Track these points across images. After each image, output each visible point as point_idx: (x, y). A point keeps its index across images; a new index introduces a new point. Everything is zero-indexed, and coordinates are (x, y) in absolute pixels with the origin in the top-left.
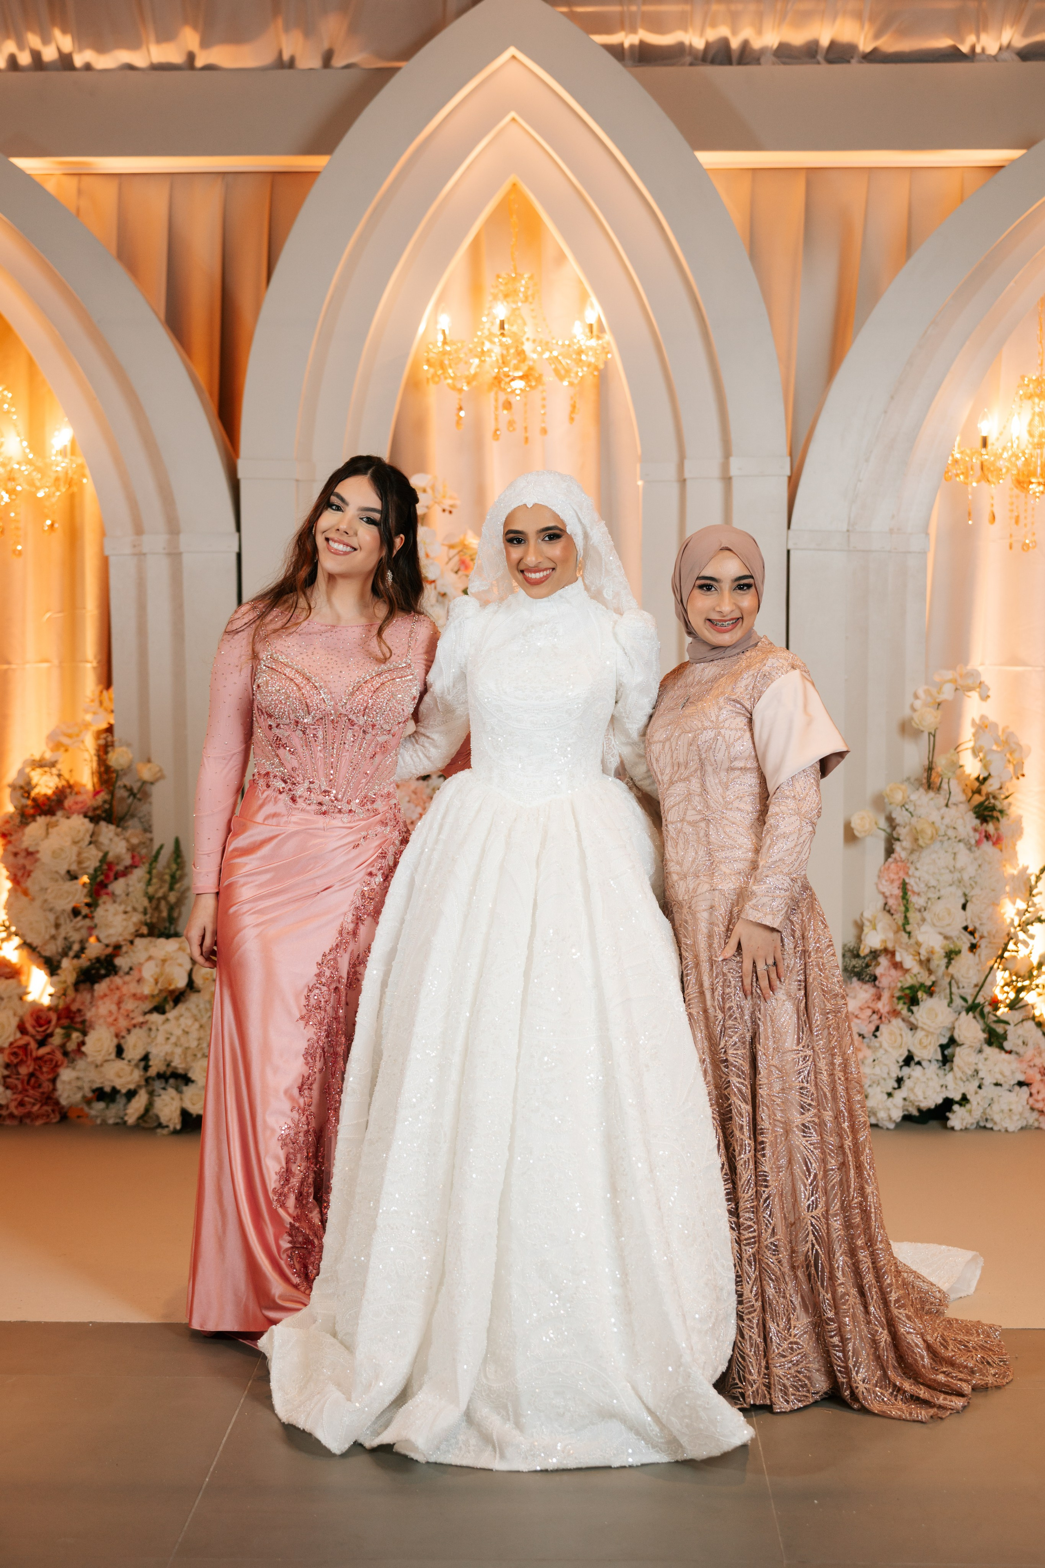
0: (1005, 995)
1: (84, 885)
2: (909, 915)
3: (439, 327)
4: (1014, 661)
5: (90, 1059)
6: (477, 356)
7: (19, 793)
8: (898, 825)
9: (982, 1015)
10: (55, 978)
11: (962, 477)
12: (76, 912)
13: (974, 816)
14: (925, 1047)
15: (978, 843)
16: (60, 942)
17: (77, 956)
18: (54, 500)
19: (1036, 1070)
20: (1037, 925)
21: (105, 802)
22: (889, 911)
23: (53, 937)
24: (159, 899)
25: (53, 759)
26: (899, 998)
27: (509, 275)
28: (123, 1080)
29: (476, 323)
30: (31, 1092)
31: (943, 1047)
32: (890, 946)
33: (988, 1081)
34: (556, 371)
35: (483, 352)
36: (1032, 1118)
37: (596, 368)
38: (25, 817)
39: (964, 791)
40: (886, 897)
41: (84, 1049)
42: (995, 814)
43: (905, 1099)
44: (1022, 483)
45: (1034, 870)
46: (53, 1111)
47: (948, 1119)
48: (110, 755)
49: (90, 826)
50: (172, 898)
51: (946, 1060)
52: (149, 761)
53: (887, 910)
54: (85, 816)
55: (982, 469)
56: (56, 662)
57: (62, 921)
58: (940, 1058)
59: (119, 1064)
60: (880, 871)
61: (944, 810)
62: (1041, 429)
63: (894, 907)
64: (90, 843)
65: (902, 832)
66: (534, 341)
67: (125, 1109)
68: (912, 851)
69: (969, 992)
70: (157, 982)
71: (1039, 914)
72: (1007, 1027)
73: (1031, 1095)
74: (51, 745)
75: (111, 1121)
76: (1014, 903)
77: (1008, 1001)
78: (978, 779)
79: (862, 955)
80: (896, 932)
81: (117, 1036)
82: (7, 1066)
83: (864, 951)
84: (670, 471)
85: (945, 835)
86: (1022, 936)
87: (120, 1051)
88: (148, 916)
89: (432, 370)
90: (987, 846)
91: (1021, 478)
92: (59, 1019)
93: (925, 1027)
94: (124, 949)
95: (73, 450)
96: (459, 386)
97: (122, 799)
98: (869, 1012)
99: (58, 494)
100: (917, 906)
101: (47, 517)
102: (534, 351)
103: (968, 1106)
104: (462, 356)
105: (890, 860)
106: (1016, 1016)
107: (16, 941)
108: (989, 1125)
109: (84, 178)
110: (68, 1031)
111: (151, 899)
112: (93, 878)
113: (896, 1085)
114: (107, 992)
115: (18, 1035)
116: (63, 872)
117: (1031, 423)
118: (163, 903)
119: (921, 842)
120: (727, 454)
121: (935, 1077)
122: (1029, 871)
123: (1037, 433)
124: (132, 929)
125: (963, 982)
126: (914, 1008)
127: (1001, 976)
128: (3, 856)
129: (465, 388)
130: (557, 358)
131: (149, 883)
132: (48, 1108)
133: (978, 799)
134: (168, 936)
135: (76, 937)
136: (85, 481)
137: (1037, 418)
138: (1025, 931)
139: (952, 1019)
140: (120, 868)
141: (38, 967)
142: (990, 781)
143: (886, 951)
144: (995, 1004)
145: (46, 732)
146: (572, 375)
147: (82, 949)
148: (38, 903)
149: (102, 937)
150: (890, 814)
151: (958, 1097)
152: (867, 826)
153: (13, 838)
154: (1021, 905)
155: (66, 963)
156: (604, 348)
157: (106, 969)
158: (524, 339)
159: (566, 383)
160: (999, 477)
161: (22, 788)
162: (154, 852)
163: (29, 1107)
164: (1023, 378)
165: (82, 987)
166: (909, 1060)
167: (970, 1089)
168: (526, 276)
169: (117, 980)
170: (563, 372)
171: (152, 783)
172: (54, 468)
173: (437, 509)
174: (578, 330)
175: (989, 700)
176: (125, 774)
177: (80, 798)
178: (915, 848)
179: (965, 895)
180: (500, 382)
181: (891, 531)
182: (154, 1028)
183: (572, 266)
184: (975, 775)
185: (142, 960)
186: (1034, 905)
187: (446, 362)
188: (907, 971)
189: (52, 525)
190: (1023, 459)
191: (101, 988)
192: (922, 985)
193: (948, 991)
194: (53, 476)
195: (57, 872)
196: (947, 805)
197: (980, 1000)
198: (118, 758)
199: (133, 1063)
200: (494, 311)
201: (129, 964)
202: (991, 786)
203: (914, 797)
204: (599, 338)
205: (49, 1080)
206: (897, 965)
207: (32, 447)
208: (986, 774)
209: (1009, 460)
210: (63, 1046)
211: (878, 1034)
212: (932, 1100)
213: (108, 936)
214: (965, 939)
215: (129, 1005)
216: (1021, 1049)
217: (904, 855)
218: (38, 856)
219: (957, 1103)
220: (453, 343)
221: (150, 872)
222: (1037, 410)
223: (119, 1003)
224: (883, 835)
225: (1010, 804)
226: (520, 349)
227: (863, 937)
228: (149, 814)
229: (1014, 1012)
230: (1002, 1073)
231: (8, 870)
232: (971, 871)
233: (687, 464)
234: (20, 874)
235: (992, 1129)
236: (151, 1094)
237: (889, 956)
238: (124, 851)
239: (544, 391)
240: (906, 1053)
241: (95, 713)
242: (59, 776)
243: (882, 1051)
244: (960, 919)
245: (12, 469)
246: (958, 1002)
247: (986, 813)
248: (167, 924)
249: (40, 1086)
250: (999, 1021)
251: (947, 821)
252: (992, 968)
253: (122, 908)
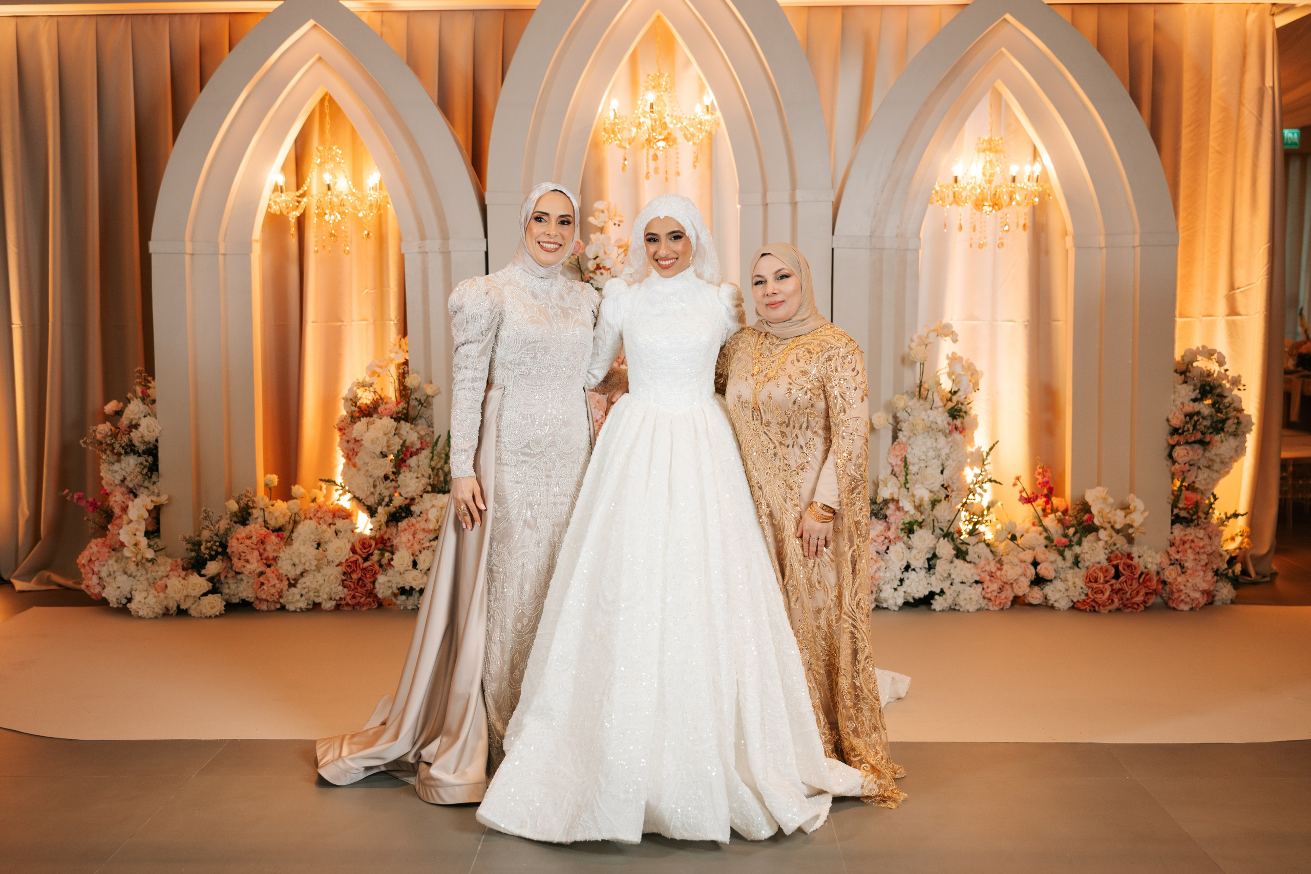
0: (965, 528)
1: (391, 461)
2: (908, 477)
3: (611, 108)
4: (972, 317)
5: (396, 569)
6: (635, 126)
7: (350, 403)
8: (901, 421)
9: (953, 539)
10: (374, 519)
11: (940, 202)
12: (386, 477)
13: (948, 415)
14: (918, 560)
15: (951, 432)
16: (377, 496)
17: (387, 505)
18: (369, 218)
19: (986, 573)
20: (989, 484)
21: (404, 409)
22: (895, 475)
23: (372, 493)
24: (438, 469)
25: (371, 382)
26: (902, 530)
27: (655, 75)
28: (417, 582)
29: (634, 105)
30: (360, 589)
31: (929, 560)
32: (896, 497)
33: (957, 580)
34: (685, 136)
35: (640, 124)
36: (983, 603)
37: (710, 133)
38: (354, 418)
39: (941, 399)
40: (893, 466)
41: (392, 563)
42: (961, 414)
43: (905, 592)
44: (978, 205)
45: (985, 449)
46: (373, 601)
47: (931, 604)
48: (406, 380)
49: (395, 424)
50: (446, 469)
51: (930, 568)
52: (431, 383)
53: (893, 473)
54: (391, 417)
55: (954, 197)
56: (371, 320)
57: (378, 483)
58: (927, 566)
59: (415, 572)
60: (889, 450)
61: (930, 412)
62: (990, 171)
63: (898, 472)
64: (395, 434)
65: (904, 426)
66: (672, 116)
67: (419, 600)
68: (909, 439)
69: (945, 526)
70: (437, 522)
71: (989, 477)
72: (968, 547)
73: (983, 589)
74: (369, 372)
75: (410, 608)
76: (972, 469)
77: (968, 530)
78: (950, 392)
79: (878, 502)
80: (899, 488)
81: (413, 555)
82: (344, 574)
83: (879, 500)
84: (758, 198)
85: (930, 427)
86: (979, 490)
87: (415, 564)
88: (431, 480)
89: (606, 136)
90: (957, 436)
91: (978, 203)
92: (376, 544)
93: (918, 547)
94: (417, 500)
95: (380, 186)
96: (624, 144)
97: (414, 407)
98: (883, 538)
99: (372, 214)
100: (913, 472)
101: (365, 229)
102: (671, 123)
103: (944, 596)
104: (626, 126)
105: (895, 443)
106: (973, 540)
107: (349, 496)
108: (957, 608)
109: (385, 13)
110: (382, 552)
111: (433, 469)
112: (397, 456)
113: (899, 584)
114: (407, 527)
115: (351, 554)
116: (378, 453)
117: (984, 168)
118: (441, 471)
119: (915, 432)
120: (794, 188)
121: (924, 579)
122: (982, 450)
123: (988, 174)
124: (422, 488)
125: (941, 519)
126: (911, 536)
127: (964, 515)
128: (340, 442)
129: (627, 147)
130: (686, 127)
131: (432, 459)
132: (369, 599)
133: (950, 405)
134: (444, 492)
135: (386, 493)
136: (389, 206)
137: (988, 164)
138: (981, 487)
139: (934, 542)
140: (414, 450)
141: (363, 512)
142: (959, 394)
143: (893, 500)
144: (960, 533)
145: (365, 365)
146: (696, 138)
147: (391, 501)
148: (362, 472)
149: (402, 493)
150: (896, 414)
151: (938, 591)
152: (882, 422)
153: (346, 431)
154: (977, 470)
155: (380, 509)
156: (715, 120)
157: (406, 513)
158: (665, 115)
159: (691, 143)
160: (965, 202)
161: (351, 400)
162: (435, 440)
163: (358, 599)
164: (979, 139)
165: (390, 524)
166: (907, 568)
167: (946, 585)
168: (666, 75)
169: (413, 520)
170: (689, 136)
171: (433, 397)
172: (369, 198)
173: (611, 223)
174: (699, 110)
175: (958, 342)
176: (416, 391)
177: (388, 406)
178: (912, 435)
179: (943, 465)
180: (650, 143)
181: (897, 236)
183: (695, 67)
184: (949, 389)
185: (428, 508)
186: (985, 471)
187: (617, 130)
188: (907, 512)
189: (368, 234)
190: (979, 191)
191: (403, 525)
192: (916, 521)
193: (932, 525)
194: (368, 203)
195: (374, 453)
196: (931, 409)
197: (951, 530)
198: (411, 381)
199: (423, 572)
200: (646, 97)
201: (420, 510)
202: (960, 397)
203: (911, 403)
204: (712, 114)
205: (371, 582)
206: (899, 509)
207: (354, 186)
208: (956, 389)
209: (971, 191)
210: (379, 561)
211: (888, 551)
212: (920, 592)
213: (407, 492)
214: (942, 493)
215: (420, 535)
216: (977, 561)
217: (904, 440)
218: (362, 442)
219: (937, 594)
220: (620, 118)
221: (432, 453)
222: (988, 159)
223: (414, 535)
224: (891, 427)
225: (971, 408)
226: (663, 121)
227: (878, 491)
228: (432, 416)
229: (972, 537)
230: (965, 576)
231: (343, 451)
232: (946, 450)
233: (770, 195)
234: (351, 454)
235: (959, 610)
237: (895, 503)
238: (416, 439)
239: (677, 149)
240: (905, 564)
241: (396, 353)
242: (375, 392)
243: (891, 563)
244: (939, 480)
245: (342, 199)
246: (938, 531)
247: (955, 413)
248: (444, 485)
249: (365, 586)
250: (963, 543)
251: (931, 419)
252: (959, 510)
253: (415, 475)
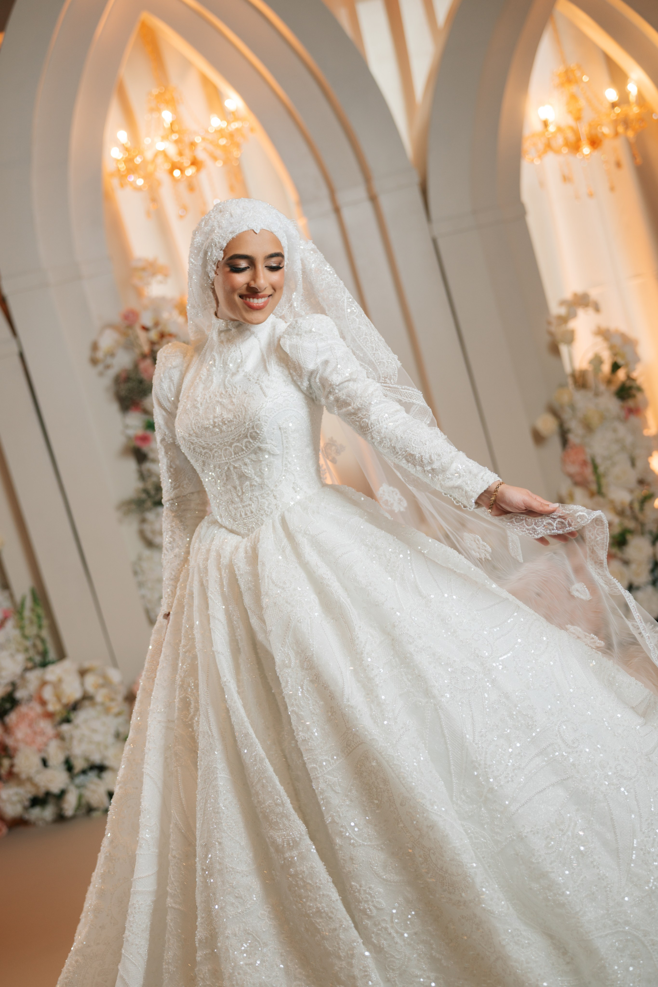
2: (600, 481)
5: (23, 776)
13: (617, 398)
15: (627, 416)
28: (53, 784)
39: (606, 384)
40: (571, 476)
41: (15, 769)
42: (633, 391)
53: (577, 484)
59: (49, 773)
60: (562, 458)
61: (596, 400)
62: (576, 107)
63: (583, 480)
67: (60, 806)
68: (584, 438)
70: (59, 700)
75: (49, 820)
78: (612, 369)
80: (591, 498)
81: (40, 750)
84: (324, 206)
85: (605, 418)
87: (45, 763)
90: (632, 418)
91: (574, 146)
93: (635, 560)
94: (19, 684)
100: (602, 474)
105: (568, 448)
111: (27, 639)
114: (18, 720)
118: (37, 641)
119: (591, 426)
120: (368, 180)
123: (574, 111)
124: (21, 667)
126: (625, 548)
131: (22, 628)
133: (615, 386)
137: (571, 100)
139: (652, 548)
156: (247, 127)
157: (10, 703)
162: (19, 603)
164: (554, 73)
169: (23, 709)
175: (600, 312)
178: (586, 432)
179: (631, 457)
182: (67, 736)
185: (39, 687)
190: (571, 132)
191: (11, 718)
192: (625, 530)
196: (596, 396)
199: (58, 768)
200: (161, 118)
201: (29, 694)
202: (627, 370)
204: (242, 120)
213: (5, 677)
215: (41, 724)
217: (578, 441)
221: (21, 619)
222: (568, 93)
223: (32, 726)
224: (558, 430)
232: (629, 439)
236: (78, 787)
244: (633, 475)
247: (625, 394)
251: (602, 407)
